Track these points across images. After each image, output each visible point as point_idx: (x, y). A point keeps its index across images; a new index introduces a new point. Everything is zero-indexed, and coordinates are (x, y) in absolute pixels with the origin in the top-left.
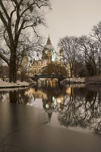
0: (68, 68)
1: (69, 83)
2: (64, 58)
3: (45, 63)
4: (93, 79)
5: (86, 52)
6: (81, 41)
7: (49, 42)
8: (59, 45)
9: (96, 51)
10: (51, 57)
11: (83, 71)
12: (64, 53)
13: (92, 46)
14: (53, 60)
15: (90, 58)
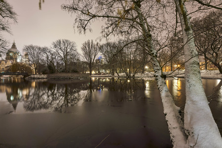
0: (33, 68)
1: (34, 78)
2: (29, 60)
3: (10, 63)
4: (53, 76)
5: (47, 57)
6: (44, 50)
7: (14, 46)
8: (24, 50)
9: (55, 58)
10: (16, 59)
11: (45, 70)
12: (29, 56)
13: (52, 55)
14: (18, 61)
15: (51, 62)
